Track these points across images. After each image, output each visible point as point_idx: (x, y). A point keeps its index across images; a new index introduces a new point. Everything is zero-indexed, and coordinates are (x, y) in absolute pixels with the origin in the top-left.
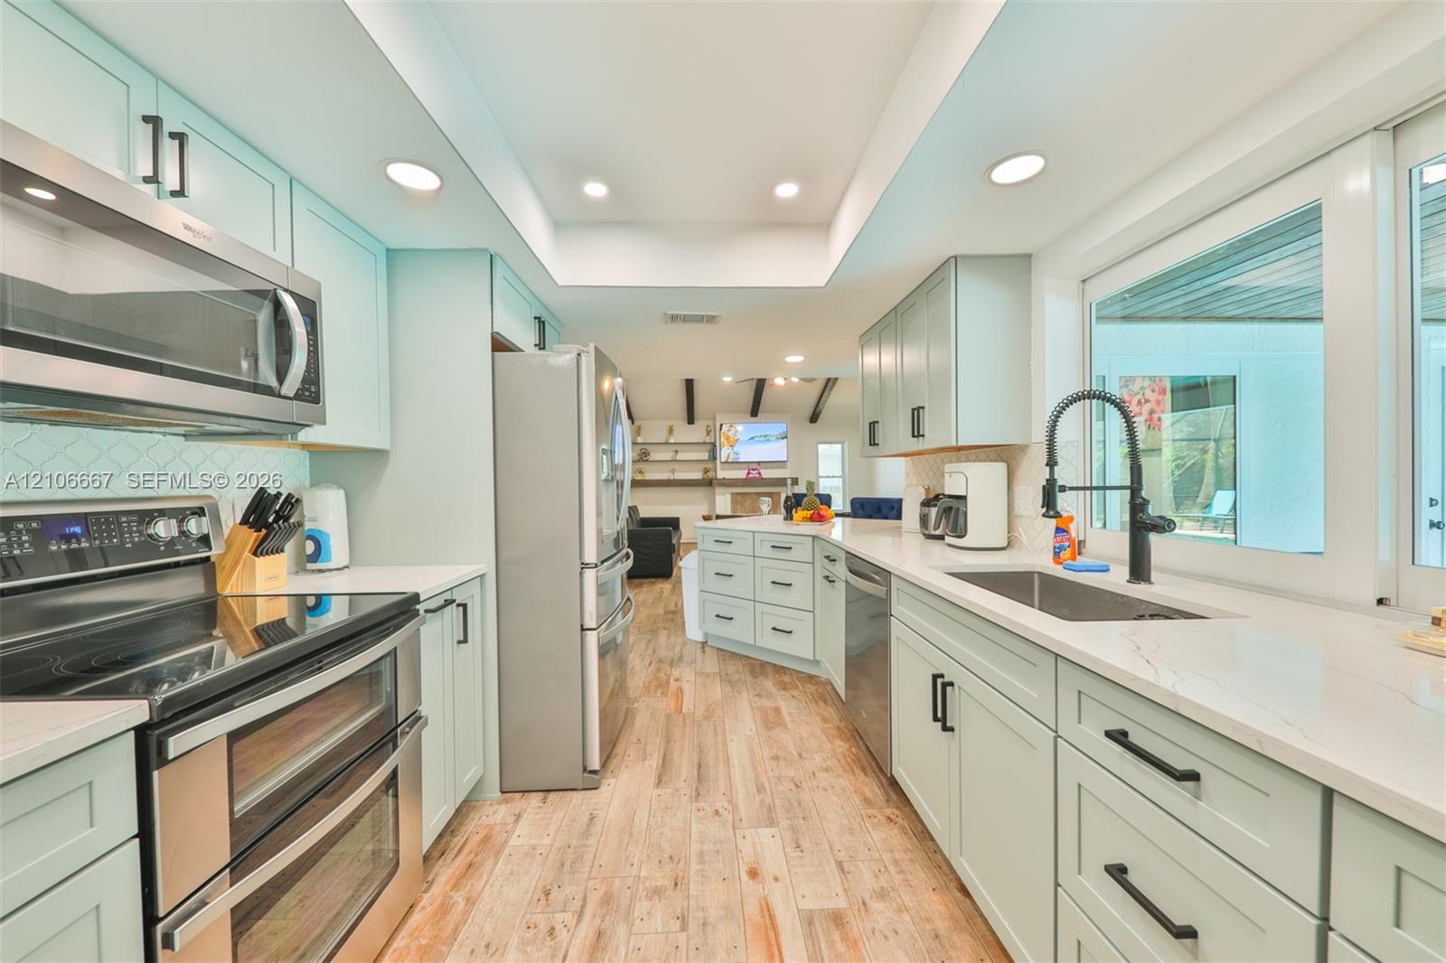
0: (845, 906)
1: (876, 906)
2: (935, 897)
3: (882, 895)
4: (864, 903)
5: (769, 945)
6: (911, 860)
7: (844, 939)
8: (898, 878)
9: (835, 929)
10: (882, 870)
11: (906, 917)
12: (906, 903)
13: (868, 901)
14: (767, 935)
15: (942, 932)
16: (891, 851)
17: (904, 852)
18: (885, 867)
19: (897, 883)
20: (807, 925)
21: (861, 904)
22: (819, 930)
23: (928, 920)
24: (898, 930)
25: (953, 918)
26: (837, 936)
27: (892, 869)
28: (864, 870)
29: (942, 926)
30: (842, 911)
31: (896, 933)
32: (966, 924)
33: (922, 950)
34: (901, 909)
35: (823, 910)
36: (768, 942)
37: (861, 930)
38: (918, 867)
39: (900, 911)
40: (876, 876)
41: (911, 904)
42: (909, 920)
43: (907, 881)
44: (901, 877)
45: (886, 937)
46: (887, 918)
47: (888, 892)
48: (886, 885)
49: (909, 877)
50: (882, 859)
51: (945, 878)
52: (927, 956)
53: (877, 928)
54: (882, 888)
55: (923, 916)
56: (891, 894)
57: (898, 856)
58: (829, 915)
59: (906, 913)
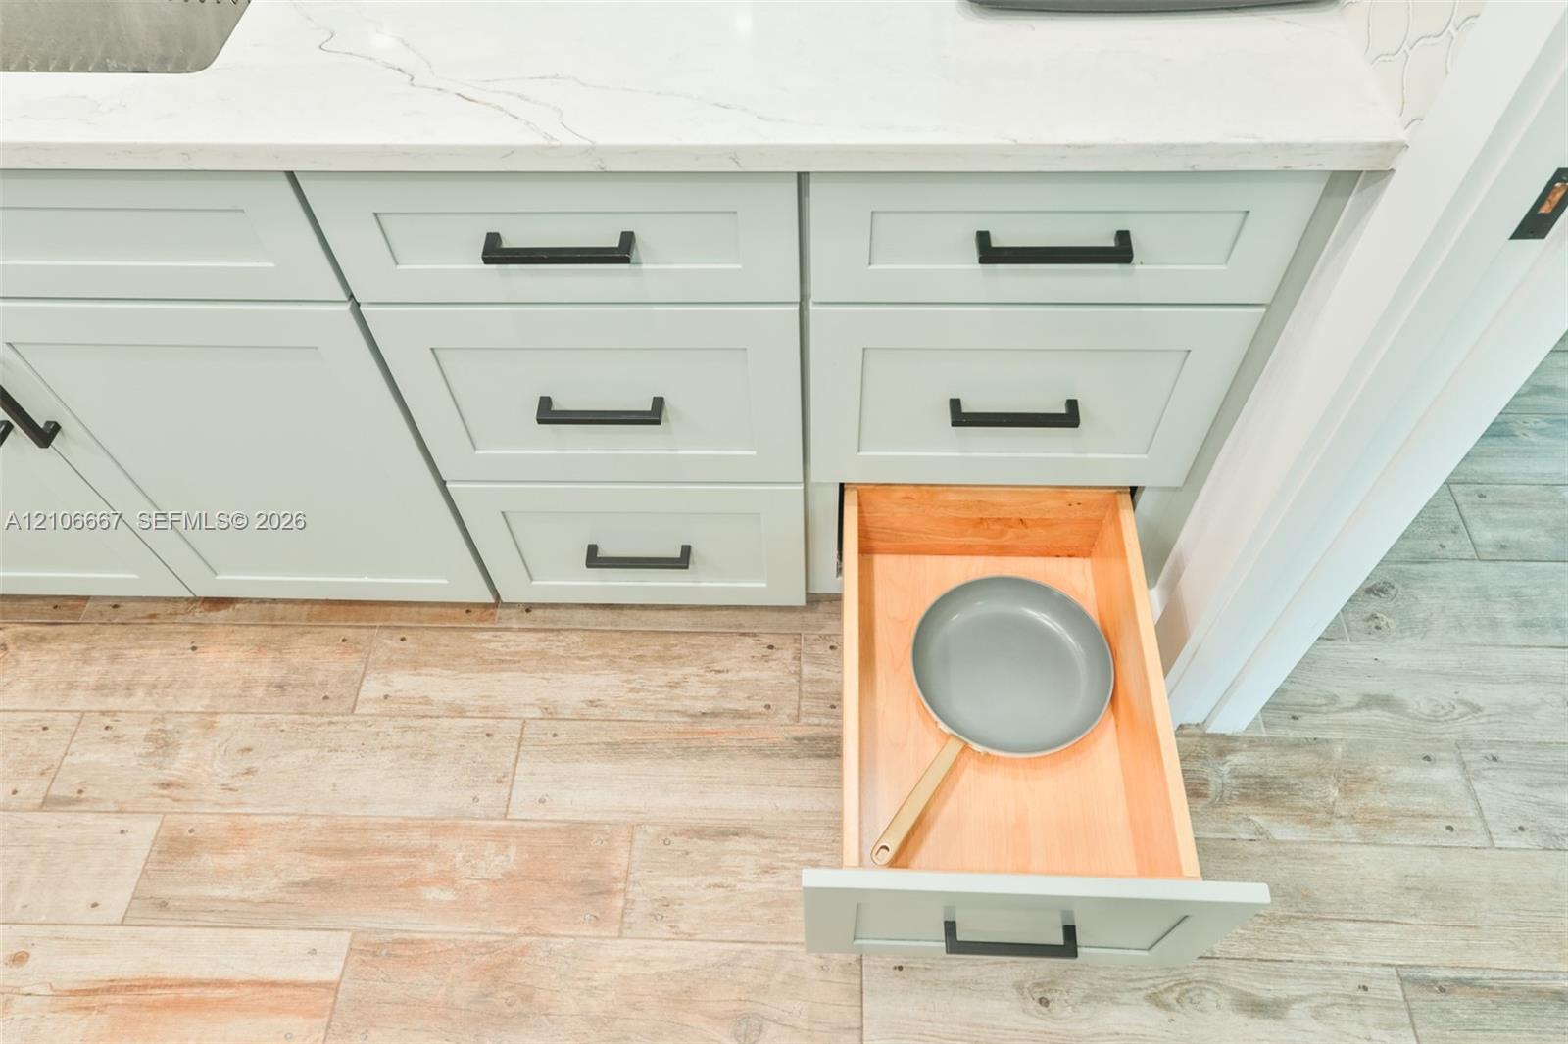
0: (158, 823)
1: (179, 765)
2: (209, 655)
3: (162, 744)
4: (165, 785)
5: (178, 1005)
6: (113, 659)
7: (222, 847)
8: (139, 700)
9: (194, 859)
10: (107, 721)
11: (225, 721)
12: (200, 709)
13: (163, 776)
14: (152, 1007)
15: (278, 676)
16: (71, 686)
17: (86, 662)
18: (103, 713)
19: (153, 708)
20: (166, 915)
21: (165, 792)
22: (185, 892)
23: (247, 686)
24: (243, 745)
25: (261, 647)
26: (210, 861)
27: (113, 703)
28: (91, 757)
29: (265, 670)
30: (162, 834)
31: (249, 750)
32: (275, 630)
33: (294, 722)
34: (207, 721)
35: (144, 871)
36: (166, 1005)
37: (217, 809)
38: (134, 653)
39: (210, 726)
40: (117, 739)
41: (206, 702)
42: (234, 717)
43: (154, 686)
44: (140, 693)
45: (249, 771)
46: (214, 755)
47: (162, 731)
48: (145, 730)
49: (147, 678)
50: (83, 713)
51: (179, 619)
52: (308, 718)
53: (225, 781)
54: (148, 739)
55: (236, 692)
56: (169, 726)
57: (92, 680)
58: (160, 862)
59: (217, 718)
